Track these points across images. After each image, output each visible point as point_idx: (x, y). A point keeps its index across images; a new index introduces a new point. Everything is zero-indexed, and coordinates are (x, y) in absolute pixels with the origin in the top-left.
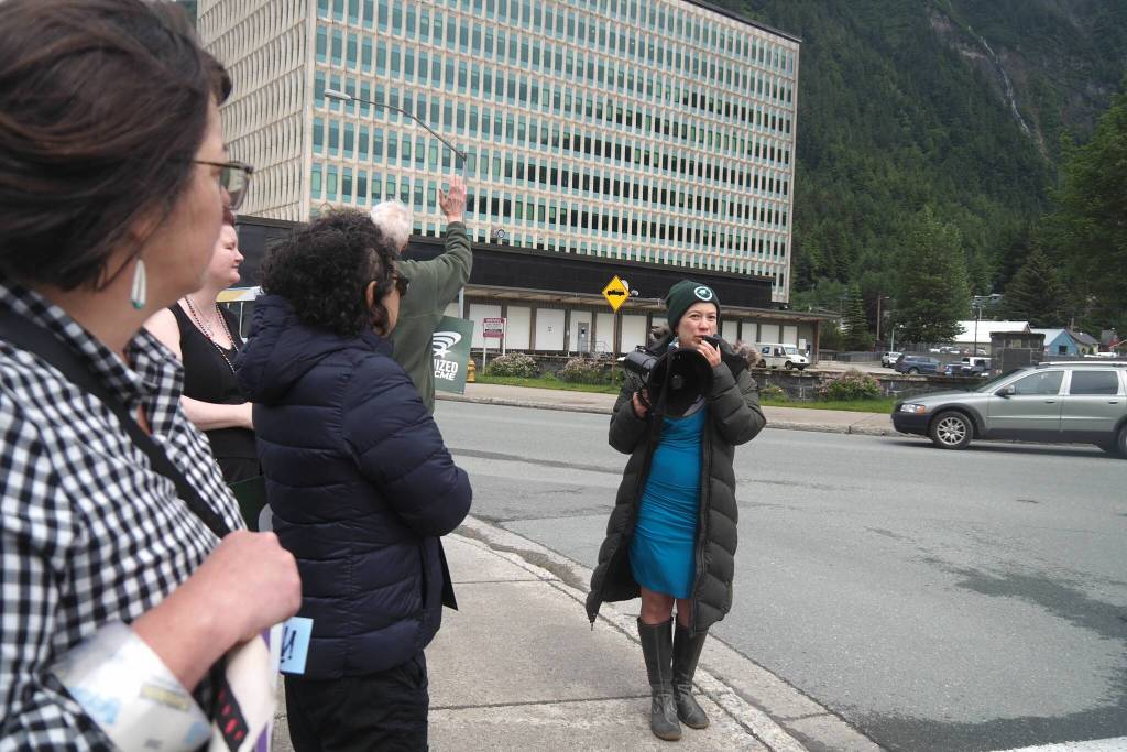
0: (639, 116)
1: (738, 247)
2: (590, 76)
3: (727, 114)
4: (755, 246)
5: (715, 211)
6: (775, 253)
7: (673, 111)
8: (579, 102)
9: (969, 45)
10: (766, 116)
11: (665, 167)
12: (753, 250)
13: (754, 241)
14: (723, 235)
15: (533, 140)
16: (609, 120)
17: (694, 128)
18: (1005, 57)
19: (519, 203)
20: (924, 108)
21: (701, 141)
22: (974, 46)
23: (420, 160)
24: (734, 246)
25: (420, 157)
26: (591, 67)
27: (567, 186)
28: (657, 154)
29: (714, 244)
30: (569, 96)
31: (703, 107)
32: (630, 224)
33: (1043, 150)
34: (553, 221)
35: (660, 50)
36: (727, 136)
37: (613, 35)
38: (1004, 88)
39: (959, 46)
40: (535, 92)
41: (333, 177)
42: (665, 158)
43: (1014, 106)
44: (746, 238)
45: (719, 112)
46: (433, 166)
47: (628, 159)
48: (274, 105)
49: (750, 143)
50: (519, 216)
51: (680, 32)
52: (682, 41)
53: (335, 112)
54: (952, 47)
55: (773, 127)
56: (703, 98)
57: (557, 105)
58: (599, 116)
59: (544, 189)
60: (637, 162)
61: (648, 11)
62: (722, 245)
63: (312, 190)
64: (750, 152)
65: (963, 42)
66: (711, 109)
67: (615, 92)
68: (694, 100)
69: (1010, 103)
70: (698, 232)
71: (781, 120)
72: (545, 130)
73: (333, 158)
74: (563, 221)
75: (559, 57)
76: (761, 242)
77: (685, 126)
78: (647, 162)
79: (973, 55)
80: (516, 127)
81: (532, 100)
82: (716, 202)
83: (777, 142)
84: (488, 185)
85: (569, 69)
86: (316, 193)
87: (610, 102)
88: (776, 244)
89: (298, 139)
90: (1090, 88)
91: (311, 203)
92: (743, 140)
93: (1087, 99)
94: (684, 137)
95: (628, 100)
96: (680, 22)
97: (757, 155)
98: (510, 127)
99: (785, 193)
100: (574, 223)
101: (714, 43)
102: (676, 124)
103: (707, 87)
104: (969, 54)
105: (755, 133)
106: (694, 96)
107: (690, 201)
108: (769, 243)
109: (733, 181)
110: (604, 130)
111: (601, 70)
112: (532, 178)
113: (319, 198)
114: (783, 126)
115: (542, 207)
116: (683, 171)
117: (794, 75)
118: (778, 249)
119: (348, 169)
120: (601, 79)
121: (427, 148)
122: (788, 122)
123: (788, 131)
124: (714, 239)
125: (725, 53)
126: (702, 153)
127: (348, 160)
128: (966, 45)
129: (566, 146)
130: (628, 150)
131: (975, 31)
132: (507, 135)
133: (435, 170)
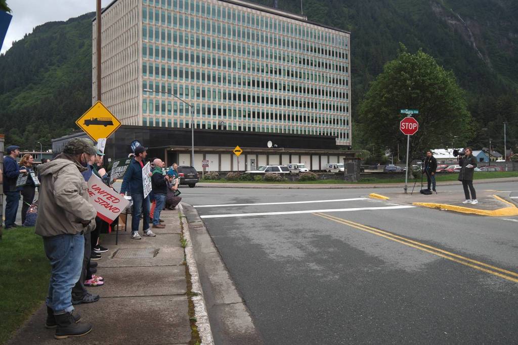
0: (280, 70)
1: (327, 123)
2: (258, 55)
3: (319, 66)
4: (335, 122)
5: (316, 108)
6: (344, 124)
7: (295, 67)
8: (253, 66)
9: (452, 18)
10: (337, 66)
11: (293, 90)
12: (334, 123)
13: (334, 120)
14: (320, 118)
15: (235, 83)
16: (267, 72)
17: (304, 73)
18: (469, 22)
19: (230, 110)
20: (431, 49)
21: (308, 79)
22: (454, 18)
23: (187, 95)
24: (325, 122)
25: (187, 93)
26: (258, 51)
27: (250, 101)
28: (289, 85)
29: (316, 122)
30: (249, 64)
31: (308, 64)
32: (278, 116)
33: (490, 65)
34: (245, 116)
35: (288, 42)
36: (319, 76)
37: (267, 37)
38: (470, 37)
39: (446, 18)
40: (234, 63)
41: (151, 104)
42: (293, 87)
43: (474, 45)
44: (331, 119)
45: (315, 66)
46: (193, 97)
47: (276, 88)
48: (126, 75)
49: (330, 78)
50: (230, 115)
51: (296, 34)
52: (297, 37)
53: (151, 78)
54: (443, 19)
55: (340, 70)
56: (308, 60)
57: (244, 68)
58: (263, 71)
59: (240, 103)
60: (280, 89)
61: (282, 26)
62: (320, 122)
63: (143, 110)
64: (330, 82)
65: (448, 16)
66: (312, 65)
67: (269, 61)
68: (304, 62)
69: (472, 44)
70: (309, 117)
71: (343, 67)
72: (239, 79)
73: (151, 96)
74: (249, 116)
75: (244, 48)
76: (338, 120)
77: (300, 73)
78: (284, 89)
79: (454, 22)
80: (227, 79)
81: (233, 67)
82: (316, 104)
83: (342, 77)
84: (216, 103)
85: (249, 53)
86: (144, 111)
87: (267, 65)
88: (344, 120)
89: (137, 89)
90: (511, 35)
91: (143, 115)
92: (327, 77)
93: (509, 40)
94: (300, 77)
95: (274, 64)
96: (296, 29)
97: (334, 83)
98: (224, 79)
99: (347, 98)
100: (254, 117)
101: (311, 37)
102: (296, 72)
103: (310, 56)
104: (451, 22)
105: (332, 73)
106: (304, 60)
107: (305, 104)
108: (341, 120)
109: (323, 95)
110: (264, 77)
111: (262, 52)
112: (235, 99)
113: (146, 113)
114: (345, 69)
115: (240, 111)
116: (301, 92)
117: (349, 48)
118: (345, 123)
119: (157, 101)
120: (262, 56)
121: (190, 89)
122: (347, 68)
123: (347, 71)
124: (316, 120)
125: (317, 41)
126: (308, 84)
127: (157, 97)
128: (450, 18)
129: (249, 84)
130: (276, 85)
131: (453, 11)
132: (224, 82)
133: (193, 99)
